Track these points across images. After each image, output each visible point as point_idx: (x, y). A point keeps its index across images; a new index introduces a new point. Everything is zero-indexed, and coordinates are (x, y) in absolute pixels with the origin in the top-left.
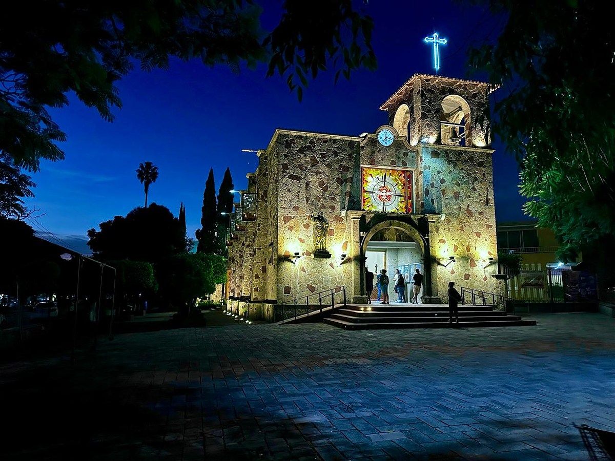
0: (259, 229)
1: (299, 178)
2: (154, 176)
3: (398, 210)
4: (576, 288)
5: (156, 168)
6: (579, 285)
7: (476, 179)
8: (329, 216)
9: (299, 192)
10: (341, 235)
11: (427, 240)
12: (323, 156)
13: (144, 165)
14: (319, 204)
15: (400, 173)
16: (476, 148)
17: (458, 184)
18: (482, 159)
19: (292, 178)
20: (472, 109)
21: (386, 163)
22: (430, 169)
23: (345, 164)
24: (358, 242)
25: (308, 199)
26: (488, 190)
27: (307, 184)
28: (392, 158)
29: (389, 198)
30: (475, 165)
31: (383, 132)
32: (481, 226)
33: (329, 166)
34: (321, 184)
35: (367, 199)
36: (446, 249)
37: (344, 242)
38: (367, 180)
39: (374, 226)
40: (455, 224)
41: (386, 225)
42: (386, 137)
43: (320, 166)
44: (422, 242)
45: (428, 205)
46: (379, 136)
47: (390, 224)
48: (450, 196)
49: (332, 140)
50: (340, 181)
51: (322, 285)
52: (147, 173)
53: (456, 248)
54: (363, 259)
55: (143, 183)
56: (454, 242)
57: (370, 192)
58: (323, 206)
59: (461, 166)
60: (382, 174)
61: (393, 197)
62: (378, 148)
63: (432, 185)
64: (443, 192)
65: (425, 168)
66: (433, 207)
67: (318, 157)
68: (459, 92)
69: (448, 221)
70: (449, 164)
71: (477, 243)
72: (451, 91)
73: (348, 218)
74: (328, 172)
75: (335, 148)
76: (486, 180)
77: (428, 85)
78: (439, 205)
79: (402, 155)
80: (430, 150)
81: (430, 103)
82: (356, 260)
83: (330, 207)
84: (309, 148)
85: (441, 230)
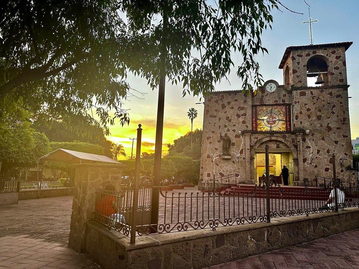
0: (203, 144)
1: (215, 117)
2: (196, 115)
3: (280, 129)
5: (196, 111)
7: (334, 106)
8: (231, 135)
9: (215, 123)
10: (239, 146)
11: (296, 146)
12: (229, 103)
13: (191, 109)
14: (227, 129)
15: (282, 107)
16: (334, 86)
17: (320, 111)
18: (340, 93)
19: (211, 116)
20: (331, 62)
21: (271, 102)
22: (298, 103)
23: (242, 106)
24: (249, 149)
25: (220, 127)
26: (344, 112)
27: (220, 119)
28: (275, 98)
29: (274, 122)
30: (334, 97)
31: (269, 84)
32: (339, 136)
33: (232, 108)
34: (227, 118)
35: (260, 124)
36: (311, 152)
37: (241, 149)
38: (260, 113)
39: (260, 140)
40: (318, 136)
41: (268, 139)
42: (271, 87)
43: (227, 108)
44: (293, 148)
45: (298, 125)
46: (267, 87)
47: (271, 138)
48: (314, 118)
49: (234, 94)
50: (238, 116)
51: (228, 173)
52: (192, 113)
53: (318, 152)
54: (252, 159)
55: (190, 119)
56: (317, 148)
57: (262, 119)
58: (228, 130)
59: (323, 99)
60: (270, 109)
61: (277, 121)
62: (266, 94)
63: (301, 113)
64: (309, 116)
65: (296, 103)
66: (301, 126)
67: (226, 104)
68: (320, 53)
69: (313, 135)
70: (313, 98)
71: (335, 148)
72: (314, 53)
73: (243, 136)
74: (232, 111)
75: (236, 98)
76: (343, 106)
77: (297, 52)
78: (306, 124)
79: (282, 96)
80: (299, 92)
81: (298, 63)
82: (248, 159)
83: (233, 130)
84: (221, 99)
85: (307, 140)
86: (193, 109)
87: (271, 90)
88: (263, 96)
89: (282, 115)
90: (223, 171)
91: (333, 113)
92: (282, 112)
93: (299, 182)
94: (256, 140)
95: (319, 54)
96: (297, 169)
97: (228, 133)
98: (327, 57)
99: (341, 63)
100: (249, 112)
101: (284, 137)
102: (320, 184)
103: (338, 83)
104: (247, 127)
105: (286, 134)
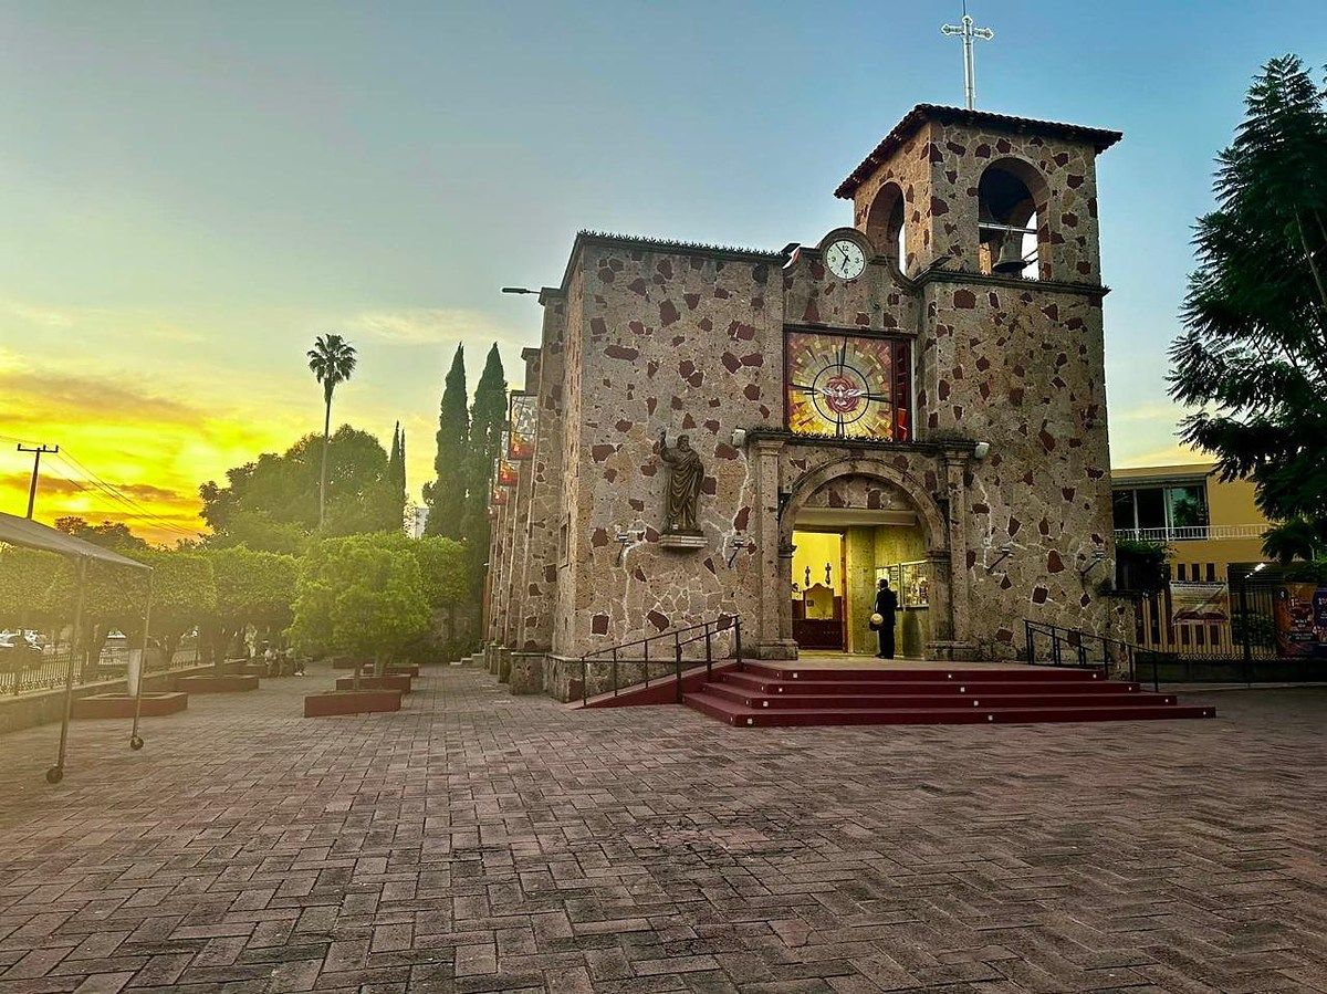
0: (540, 479)
1: (631, 355)
2: (347, 365)
3: (873, 433)
4: (1309, 624)
5: (350, 349)
6: (1315, 618)
7: (1062, 360)
8: (703, 445)
9: (631, 387)
10: (733, 493)
11: (943, 505)
12: (692, 301)
13: (326, 341)
14: (682, 415)
15: (879, 344)
16: (1064, 284)
17: (1019, 371)
18: (1079, 312)
19: (616, 352)
20: (1055, 193)
21: (846, 321)
22: (951, 335)
23: (745, 319)
24: (775, 510)
25: (652, 403)
26: (1091, 385)
27: (652, 369)
28: (861, 307)
29: (852, 404)
30: (1061, 325)
31: (840, 244)
32: (1076, 472)
33: (706, 325)
34: (686, 369)
35: (800, 405)
36: (990, 528)
37: (740, 508)
38: (799, 361)
39: (816, 471)
40: (1013, 467)
41: (843, 469)
42: (847, 258)
43: (685, 324)
44: (930, 511)
45: (947, 422)
46: (830, 255)
47: (854, 467)
48: (1001, 399)
49: (714, 263)
50: (731, 363)
51: (685, 613)
52: (332, 359)
53: (1014, 526)
54: (786, 550)
55: (322, 380)
56: (1008, 512)
57: (808, 389)
58: (689, 423)
59: (1029, 329)
60: (836, 346)
61: (863, 401)
62: (826, 283)
63: (958, 373)
64: (985, 391)
65: (941, 331)
66: (959, 426)
67: (680, 304)
68: (1022, 151)
69: (996, 461)
70: (998, 322)
71: (1065, 514)
72: (1003, 147)
73: (751, 453)
74: (703, 340)
75: (720, 282)
76: (1087, 362)
77: (949, 133)
78: (974, 420)
79: (883, 301)
80: (952, 288)
81: (952, 176)
82: (769, 553)
83: (708, 425)
84: (658, 280)
85: (978, 481)
86: (335, 341)
87: (846, 272)
88: (816, 293)
89: (880, 379)
90: (666, 604)
91: (1059, 383)
92: (879, 366)
93: (955, 644)
94: (798, 471)
95: (1018, 156)
96: (945, 594)
97: (688, 432)
98: (1043, 173)
99: (1084, 202)
100: (773, 351)
101: (900, 465)
102: (1018, 651)
103: (1074, 275)
104: (765, 413)
105: (905, 454)
